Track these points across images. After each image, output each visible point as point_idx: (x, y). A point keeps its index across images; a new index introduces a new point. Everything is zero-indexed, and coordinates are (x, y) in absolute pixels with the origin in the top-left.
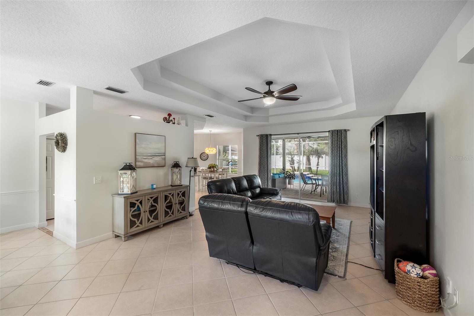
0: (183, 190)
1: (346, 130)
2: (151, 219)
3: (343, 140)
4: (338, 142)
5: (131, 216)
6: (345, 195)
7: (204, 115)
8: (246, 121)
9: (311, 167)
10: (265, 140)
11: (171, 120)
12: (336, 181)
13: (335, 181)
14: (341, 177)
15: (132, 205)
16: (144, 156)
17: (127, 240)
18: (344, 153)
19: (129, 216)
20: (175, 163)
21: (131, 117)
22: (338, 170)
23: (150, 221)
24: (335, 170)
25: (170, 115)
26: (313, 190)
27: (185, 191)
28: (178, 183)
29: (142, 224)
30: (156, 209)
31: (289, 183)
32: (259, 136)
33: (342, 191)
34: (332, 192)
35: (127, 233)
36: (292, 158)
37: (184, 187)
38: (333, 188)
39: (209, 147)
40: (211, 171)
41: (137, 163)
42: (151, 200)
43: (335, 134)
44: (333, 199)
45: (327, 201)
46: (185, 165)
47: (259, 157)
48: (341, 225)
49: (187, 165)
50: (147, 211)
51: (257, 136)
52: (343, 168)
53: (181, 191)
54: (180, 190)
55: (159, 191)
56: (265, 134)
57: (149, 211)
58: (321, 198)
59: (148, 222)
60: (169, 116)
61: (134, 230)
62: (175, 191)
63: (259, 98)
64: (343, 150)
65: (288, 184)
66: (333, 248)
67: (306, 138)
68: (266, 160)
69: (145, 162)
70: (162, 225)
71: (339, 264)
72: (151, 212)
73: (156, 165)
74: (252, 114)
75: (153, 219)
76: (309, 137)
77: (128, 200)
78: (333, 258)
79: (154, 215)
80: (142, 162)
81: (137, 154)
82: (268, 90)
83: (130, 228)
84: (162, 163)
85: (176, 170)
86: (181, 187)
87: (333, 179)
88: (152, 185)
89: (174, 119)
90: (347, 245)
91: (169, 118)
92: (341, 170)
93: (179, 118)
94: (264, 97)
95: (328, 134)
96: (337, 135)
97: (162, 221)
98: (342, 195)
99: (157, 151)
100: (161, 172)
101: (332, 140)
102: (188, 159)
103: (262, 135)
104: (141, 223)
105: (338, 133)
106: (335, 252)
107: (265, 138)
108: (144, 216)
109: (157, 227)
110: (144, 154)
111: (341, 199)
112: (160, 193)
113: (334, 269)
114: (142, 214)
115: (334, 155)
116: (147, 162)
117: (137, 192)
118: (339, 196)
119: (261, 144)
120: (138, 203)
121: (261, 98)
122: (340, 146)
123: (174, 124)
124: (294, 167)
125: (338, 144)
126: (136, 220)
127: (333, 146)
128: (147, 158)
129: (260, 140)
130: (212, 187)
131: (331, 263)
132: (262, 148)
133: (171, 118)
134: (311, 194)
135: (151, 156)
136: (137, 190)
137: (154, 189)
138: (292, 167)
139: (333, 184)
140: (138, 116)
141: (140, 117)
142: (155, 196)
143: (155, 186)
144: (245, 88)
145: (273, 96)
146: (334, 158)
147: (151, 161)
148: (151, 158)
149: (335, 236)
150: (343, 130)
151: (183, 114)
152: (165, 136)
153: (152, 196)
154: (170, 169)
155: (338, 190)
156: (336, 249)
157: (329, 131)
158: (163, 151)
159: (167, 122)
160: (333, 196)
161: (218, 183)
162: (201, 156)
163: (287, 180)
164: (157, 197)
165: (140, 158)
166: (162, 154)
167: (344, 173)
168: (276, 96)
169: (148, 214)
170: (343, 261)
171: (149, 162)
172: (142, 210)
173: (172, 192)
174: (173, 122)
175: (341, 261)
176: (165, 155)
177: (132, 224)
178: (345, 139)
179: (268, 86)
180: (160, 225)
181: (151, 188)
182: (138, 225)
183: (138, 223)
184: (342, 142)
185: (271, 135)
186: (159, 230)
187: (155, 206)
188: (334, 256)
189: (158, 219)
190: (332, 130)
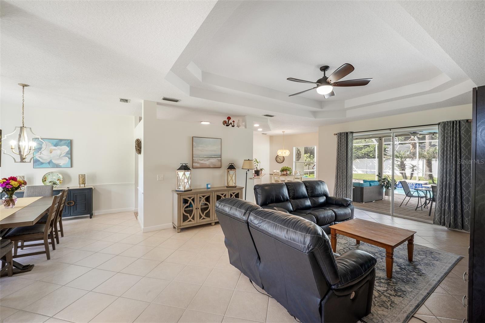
0: (236, 192)
1: (469, 121)
2: (203, 216)
3: (463, 136)
4: (454, 139)
5: (183, 211)
6: (465, 216)
7: (262, 115)
8: (315, 118)
9: (432, 174)
10: (344, 140)
11: (231, 123)
12: (449, 195)
13: (447, 195)
14: (459, 189)
15: (186, 201)
16: (200, 158)
17: (180, 232)
18: (464, 155)
19: (182, 211)
20: (231, 164)
21: (202, 123)
22: (453, 180)
23: (202, 218)
24: (448, 179)
25: (229, 118)
26: (420, 205)
27: (239, 193)
28: (231, 184)
29: (194, 220)
30: (208, 208)
31: (387, 194)
32: (337, 134)
33: (459, 211)
34: (441, 210)
35: (180, 226)
36: (402, 163)
37: (238, 189)
38: (443, 205)
39: (282, 149)
40: (284, 175)
41: (194, 164)
42: (203, 199)
43: (449, 128)
44: (442, 221)
45: (432, 222)
46: (241, 166)
47: (337, 160)
48: (437, 260)
49: (243, 167)
50: (198, 208)
51: (335, 134)
52: (462, 177)
53: (235, 193)
54: (233, 192)
55: (211, 191)
56: (344, 132)
57: (201, 208)
58: (429, 217)
59: (200, 219)
60: (229, 120)
61: (187, 224)
62: (227, 192)
63: (313, 89)
64: (462, 150)
65: (385, 195)
66: (401, 290)
67: (409, 135)
68: (345, 163)
69: (202, 163)
70: (214, 223)
71: (394, 316)
72: (203, 210)
73: (211, 166)
74: (322, 108)
75: (205, 216)
76: (414, 133)
77: (181, 196)
78: (390, 305)
79: (206, 213)
80: (198, 163)
81: (194, 156)
82: (323, 77)
83: (183, 222)
84: (218, 164)
85: (232, 172)
86: (235, 188)
87: (444, 192)
88: (207, 185)
89: (234, 121)
90: (427, 292)
91: (228, 121)
92: (458, 180)
93: (239, 120)
94: (318, 86)
95: (438, 127)
96: (452, 129)
97: (213, 220)
98: (460, 216)
99: (214, 153)
100: (217, 172)
101: (444, 136)
102: (244, 162)
103: (340, 133)
104: (193, 218)
105: (455, 126)
106: (400, 296)
107: (344, 137)
108: (197, 212)
109: (209, 224)
110: (201, 156)
111: (457, 222)
112: (212, 193)
113: (380, 320)
114: (195, 211)
115: (447, 157)
116: (203, 163)
117: (191, 190)
118: (454, 217)
119: (339, 144)
120: (190, 200)
121: (314, 88)
122: (458, 144)
123: (234, 127)
124: (405, 173)
125: (454, 141)
126: (188, 215)
127: (445, 145)
128: (203, 160)
129: (339, 140)
130: (259, 191)
131: (383, 311)
132: (340, 149)
133: (231, 121)
134: (416, 210)
135: (207, 158)
136: (192, 188)
137: (209, 188)
138: (402, 173)
139: (444, 199)
140: (207, 122)
141: (210, 122)
142: (207, 195)
143: (209, 186)
144: (287, 79)
145: (328, 83)
146: (447, 162)
147: (207, 163)
148: (207, 160)
149: (416, 274)
150: (462, 120)
151: (242, 116)
152: (221, 139)
153: (204, 195)
154: (226, 171)
155: (452, 209)
156: (405, 293)
157: (439, 124)
158: (219, 153)
159: (226, 126)
160: (443, 217)
161: (266, 188)
162: (277, 158)
163: (384, 190)
164: (209, 196)
165: (196, 160)
166: (218, 156)
167: (464, 185)
168: (332, 82)
169: (199, 211)
170: (405, 312)
171: (206, 164)
172: (194, 206)
173: (225, 193)
174: (233, 125)
175: (402, 312)
176: (221, 157)
177: (185, 218)
178: (467, 134)
179: (323, 72)
180: (212, 223)
181: (206, 187)
182: (190, 220)
183: (190, 218)
184: (462, 139)
185: (352, 133)
186: (212, 227)
187: (208, 205)
188: (393, 302)
189: (209, 217)
190: (443, 122)
